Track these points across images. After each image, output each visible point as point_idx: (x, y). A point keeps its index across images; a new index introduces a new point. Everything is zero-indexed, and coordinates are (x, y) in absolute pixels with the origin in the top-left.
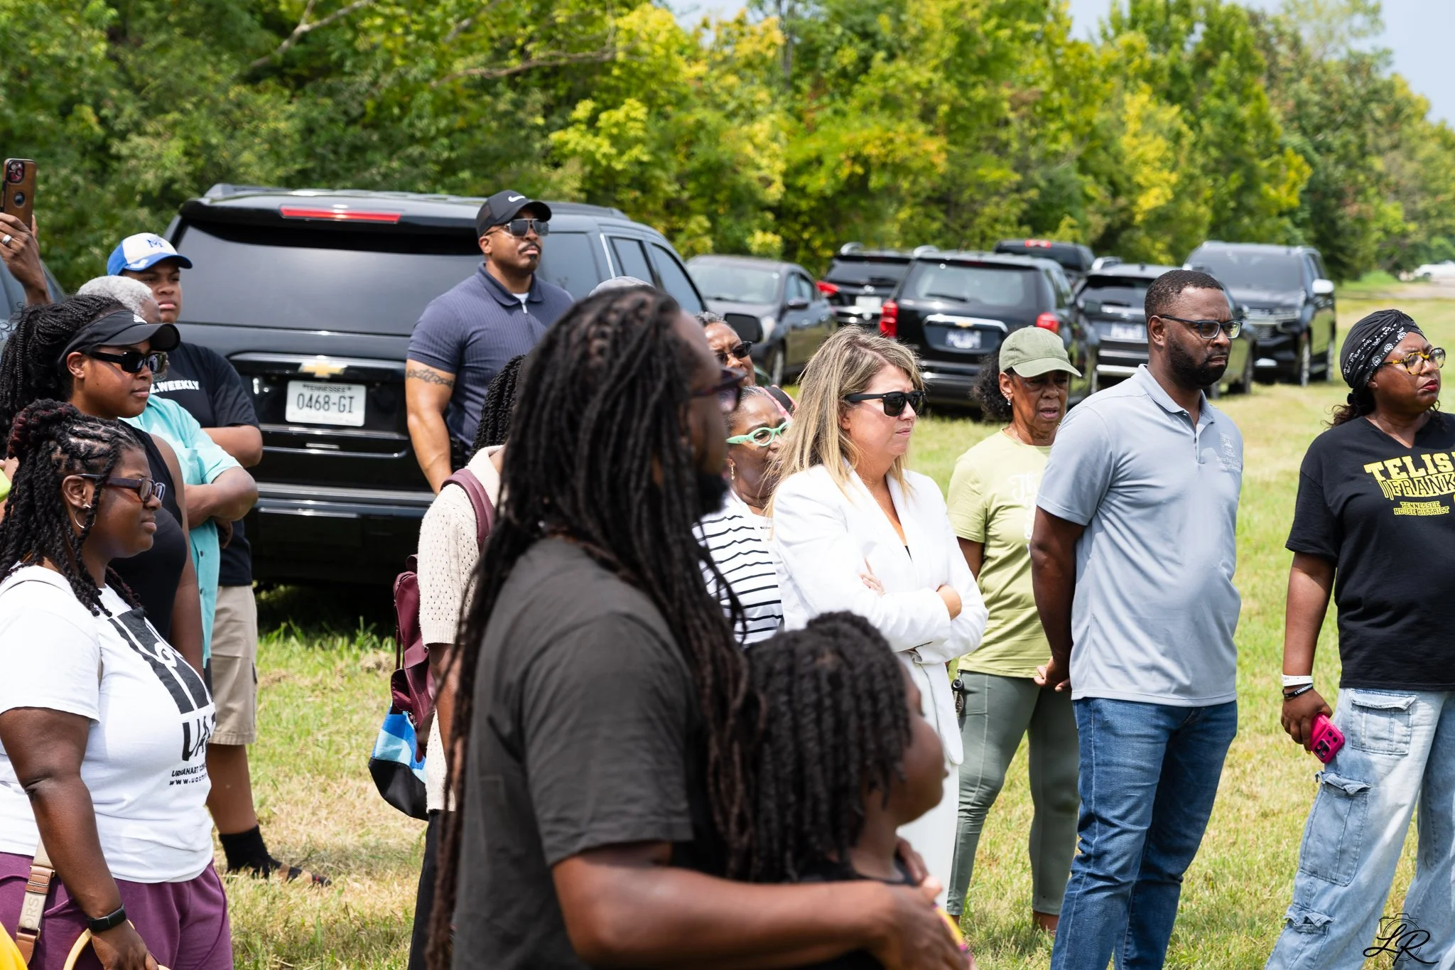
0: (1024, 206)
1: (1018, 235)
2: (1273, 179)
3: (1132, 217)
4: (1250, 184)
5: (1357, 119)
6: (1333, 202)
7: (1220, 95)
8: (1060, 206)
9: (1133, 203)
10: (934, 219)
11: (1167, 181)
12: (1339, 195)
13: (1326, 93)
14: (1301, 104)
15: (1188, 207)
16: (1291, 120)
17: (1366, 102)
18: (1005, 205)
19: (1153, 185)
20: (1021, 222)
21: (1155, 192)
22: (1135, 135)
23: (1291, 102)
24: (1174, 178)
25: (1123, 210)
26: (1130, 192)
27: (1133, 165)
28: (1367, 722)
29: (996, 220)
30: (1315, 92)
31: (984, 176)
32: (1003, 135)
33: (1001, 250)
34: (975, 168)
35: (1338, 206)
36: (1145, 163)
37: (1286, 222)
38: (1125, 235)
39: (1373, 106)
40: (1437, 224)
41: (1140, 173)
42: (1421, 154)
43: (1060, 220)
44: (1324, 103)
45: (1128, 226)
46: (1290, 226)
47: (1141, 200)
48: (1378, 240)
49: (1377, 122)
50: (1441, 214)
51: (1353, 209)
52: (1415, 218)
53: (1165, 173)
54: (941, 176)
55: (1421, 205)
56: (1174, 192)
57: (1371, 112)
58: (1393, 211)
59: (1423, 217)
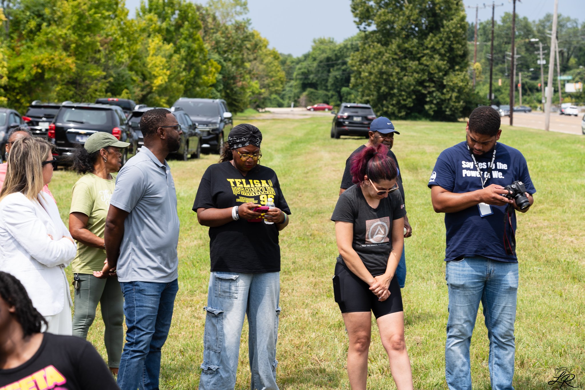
0: (108, 85)
1: (106, 96)
2: (206, 73)
3: (151, 88)
4: (198, 74)
5: (240, 48)
6: (232, 81)
7: (185, 39)
8: (123, 85)
9: (152, 83)
10: (70, 90)
11: (165, 74)
12: (234, 78)
13: (228, 38)
14: (218, 42)
15: (175, 84)
16: (214, 49)
17: (243, 41)
18: (100, 84)
19: (160, 75)
20: (107, 92)
21: (160, 78)
22: (152, 56)
23: (214, 42)
24: (168, 73)
25: (148, 85)
26: (150, 78)
27: (151, 68)
28: (221, 286)
29: (96, 90)
30: (223, 37)
31: (92, 74)
32: (98, 56)
33: (98, 102)
34: (87, 70)
35: (234, 83)
36: (156, 66)
37: (213, 89)
38: (149, 96)
39: (246, 43)
40: (273, 89)
41: (155, 71)
42: (265, 61)
43: (122, 90)
44: (227, 42)
45: (150, 92)
46: (215, 91)
47: (155, 81)
48: (250, 96)
49: (248, 49)
50: (274, 85)
51: (240, 84)
52: (264, 87)
53: (165, 71)
54: (74, 73)
55: (266, 82)
56: (168, 78)
57: (245, 45)
58: (255, 84)
59: (267, 86)
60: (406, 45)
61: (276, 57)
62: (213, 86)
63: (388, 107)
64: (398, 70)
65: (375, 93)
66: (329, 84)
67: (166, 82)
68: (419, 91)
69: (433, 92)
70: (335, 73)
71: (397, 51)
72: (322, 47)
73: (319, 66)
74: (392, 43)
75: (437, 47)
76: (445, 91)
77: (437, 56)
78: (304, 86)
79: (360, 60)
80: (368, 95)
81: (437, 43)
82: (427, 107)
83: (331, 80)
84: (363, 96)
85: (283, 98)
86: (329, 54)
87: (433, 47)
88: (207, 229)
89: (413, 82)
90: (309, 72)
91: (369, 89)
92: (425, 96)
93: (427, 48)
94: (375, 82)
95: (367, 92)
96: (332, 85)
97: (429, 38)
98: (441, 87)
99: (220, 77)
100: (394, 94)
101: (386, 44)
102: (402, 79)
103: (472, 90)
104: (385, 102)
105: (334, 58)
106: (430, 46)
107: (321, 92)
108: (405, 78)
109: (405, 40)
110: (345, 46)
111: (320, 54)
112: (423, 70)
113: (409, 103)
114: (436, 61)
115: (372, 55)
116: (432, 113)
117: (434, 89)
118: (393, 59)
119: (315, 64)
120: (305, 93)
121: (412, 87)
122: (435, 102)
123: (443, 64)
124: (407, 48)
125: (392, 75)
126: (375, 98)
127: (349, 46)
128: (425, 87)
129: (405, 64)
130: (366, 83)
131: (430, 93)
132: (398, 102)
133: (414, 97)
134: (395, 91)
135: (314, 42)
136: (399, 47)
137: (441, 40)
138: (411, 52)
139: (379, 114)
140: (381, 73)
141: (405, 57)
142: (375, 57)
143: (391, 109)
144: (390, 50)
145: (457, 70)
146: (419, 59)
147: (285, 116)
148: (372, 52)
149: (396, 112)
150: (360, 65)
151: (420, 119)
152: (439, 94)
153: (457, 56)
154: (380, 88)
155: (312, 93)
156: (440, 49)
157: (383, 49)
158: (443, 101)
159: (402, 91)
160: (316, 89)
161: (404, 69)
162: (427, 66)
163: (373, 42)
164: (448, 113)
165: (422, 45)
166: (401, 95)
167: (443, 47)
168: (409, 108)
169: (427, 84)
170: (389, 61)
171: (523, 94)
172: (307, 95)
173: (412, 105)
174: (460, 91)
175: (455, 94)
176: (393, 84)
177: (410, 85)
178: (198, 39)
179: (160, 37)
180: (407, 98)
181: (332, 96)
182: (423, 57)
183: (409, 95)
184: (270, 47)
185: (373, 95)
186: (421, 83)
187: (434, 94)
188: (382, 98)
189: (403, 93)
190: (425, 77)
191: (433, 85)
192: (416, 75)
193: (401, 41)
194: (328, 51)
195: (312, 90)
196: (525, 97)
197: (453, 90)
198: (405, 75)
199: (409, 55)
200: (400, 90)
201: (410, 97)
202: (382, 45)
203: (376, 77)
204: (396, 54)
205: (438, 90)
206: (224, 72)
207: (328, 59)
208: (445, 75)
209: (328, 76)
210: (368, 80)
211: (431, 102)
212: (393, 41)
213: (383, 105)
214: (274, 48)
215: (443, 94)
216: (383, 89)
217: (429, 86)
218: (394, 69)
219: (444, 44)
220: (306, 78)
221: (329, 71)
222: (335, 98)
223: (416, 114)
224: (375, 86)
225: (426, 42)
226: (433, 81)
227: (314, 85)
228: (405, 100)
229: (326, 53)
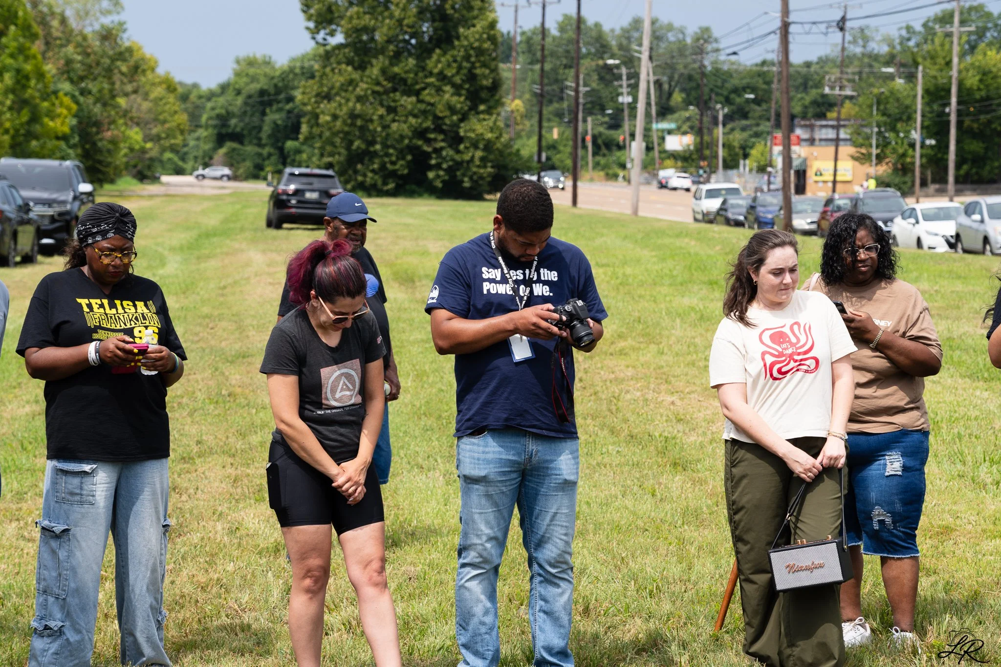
2: (51, 115)
4: (35, 118)
5: (109, 72)
6: (94, 130)
7: (12, 56)
12: (97, 124)
13: (86, 54)
14: (69, 62)
16: (62, 73)
17: (114, 59)
23: (62, 62)
28: (65, 483)
30: (79, 54)
35: (98, 133)
37: (62, 144)
39: (119, 63)
40: (166, 143)
42: (152, 96)
44: (85, 61)
46: (65, 147)
48: (125, 155)
49: (123, 74)
50: (168, 136)
51: (108, 134)
52: (151, 140)
55: (155, 131)
57: (118, 67)
58: (135, 135)
59: (157, 139)
60: (396, 69)
61: (170, 87)
62: (63, 137)
63: (365, 175)
64: (382, 111)
65: (343, 151)
66: (264, 135)
68: (418, 148)
69: (442, 148)
70: (274, 117)
71: (381, 79)
72: (252, 71)
73: (246, 104)
74: (372, 66)
75: (449, 73)
76: (462, 147)
77: (448, 88)
78: (221, 139)
79: (318, 95)
80: (331, 155)
81: (449, 65)
82: (431, 175)
83: (267, 129)
84: (322, 155)
85: (183, 159)
86: (263, 83)
87: (441, 73)
89: (407, 132)
90: (229, 115)
91: (333, 144)
92: (428, 156)
93: (431, 74)
94: (342, 132)
95: (329, 148)
96: (269, 136)
97: (435, 57)
98: (455, 140)
99: (74, 122)
100: (375, 154)
101: (361, 67)
102: (388, 127)
103: (508, 145)
104: (359, 166)
105: (272, 91)
106: (436, 71)
107: (250, 149)
108: (395, 126)
109: (394, 61)
110: (291, 70)
111: (247, 84)
112: (424, 112)
113: (402, 168)
114: (447, 96)
115: (338, 84)
116: (439, 184)
117: (443, 144)
118: (374, 92)
119: (240, 101)
120: (222, 151)
121: (406, 141)
122: (445, 166)
123: (459, 102)
124: (396, 74)
125: (371, 121)
126: (342, 159)
127: (298, 71)
128: (428, 141)
129: (394, 101)
130: (328, 133)
131: (438, 151)
132: (383, 167)
133: (409, 158)
134: (378, 147)
135: (238, 62)
136: (383, 71)
137: (455, 61)
138: (404, 81)
139: (349, 186)
140: (353, 116)
141: (394, 90)
142: (344, 88)
143: (370, 178)
144: (369, 77)
145: (483, 112)
146: (418, 93)
147: (187, 190)
148: (338, 80)
149: (380, 182)
150: (316, 102)
151: (420, 195)
152: (451, 152)
153: (482, 88)
154: (351, 143)
155: (234, 150)
156: (453, 76)
157: (356, 76)
158: (458, 165)
159: (388, 147)
160: (241, 143)
161: (391, 110)
162: (432, 105)
163: (339, 63)
164: (467, 184)
165: (423, 69)
166: (387, 155)
167: (458, 73)
168: (402, 177)
169: (432, 136)
170: (366, 96)
171: (595, 154)
172: (226, 154)
173: (406, 171)
174: (488, 146)
175: (479, 154)
176: (373, 136)
177: (402, 137)
178: (34, 57)
180: (398, 159)
181: (270, 155)
182: (424, 89)
183: (401, 155)
184: (161, 71)
185: (339, 154)
186: (421, 133)
187: (444, 153)
188: (354, 159)
189: (391, 151)
190: (428, 124)
191: (441, 137)
192: (412, 120)
193: (387, 62)
194: (262, 79)
195: (235, 145)
196: (598, 158)
197: (475, 146)
198: (394, 121)
199: (400, 84)
200: (385, 146)
201: (403, 158)
202: (355, 69)
203: (344, 123)
204: (378, 84)
205: (450, 146)
206: (81, 114)
207: (262, 93)
208: (462, 120)
209: (263, 121)
210: (330, 129)
211: (438, 166)
212: (374, 61)
213: (356, 172)
214: (168, 73)
215: (458, 152)
216: (357, 143)
217: (435, 140)
218: (376, 110)
219: (460, 68)
220: (224, 125)
221: (264, 114)
222: (274, 159)
223: (414, 187)
224: (342, 139)
225: (430, 63)
226: (442, 131)
227: (237, 137)
228: (393, 163)
229: (258, 81)
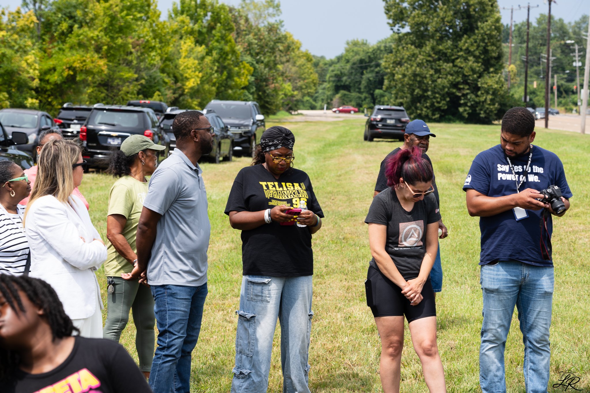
0: (139, 87)
1: (137, 99)
2: (239, 75)
3: (183, 90)
4: (230, 76)
5: (273, 50)
6: (264, 83)
7: (217, 41)
8: (155, 87)
9: (184, 85)
10: (102, 92)
11: (198, 76)
12: (266, 80)
13: (260, 40)
14: (250, 44)
15: (207, 87)
16: (246, 51)
17: (276, 42)
18: (131, 87)
19: (192, 78)
20: (138, 94)
21: (193, 80)
22: (185, 58)
23: (246, 44)
24: (200, 75)
25: (180, 88)
26: (182, 80)
27: (183, 70)
28: (253, 289)
29: (128, 93)
30: (255, 39)
31: (123, 76)
32: (130, 58)
33: (129, 105)
34: (119, 72)
35: (267, 86)
36: (188, 68)
38: (181, 98)
39: (279, 45)
40: (306, 91)
41: (187, 73)
42: (298, 63)
43: (154, 92)
44: (259, 43)
45: (182, 95)
46: (247, 93)
47: (187, 84)
48: (282, 98)
49: (281, 51)
50: (307, 87)
51: (272, 86)
52: (297, 89)
53: (197, 73)
54: (105, 75)
55: (300, 83)
56: (200, 80)
57: (278, 47)
58: (288, 87)
59: (300, 89)
60: (440, 47)
61: (309, 59)
62: (246, 88)
63: (422, 110)
64: (432, 72)
65: (409, 95)
66: (362, 86)
67: (198, 84)
68: (453, 94)
69: (467, 94)
70: (368, 75)
71: (431, 53)
72: (355, 49)
73: (352, 68)
74: (426, 45)
75: (472, 49)
76: (479, 93)
77: (471, 58)
78: (337, 89)
79: (394, 63)
80: (402, 98)
81: (472, 45)
82: (461, 109)
83: (364, 83)
84: (396, 98)
85: (315, 100)
86: (362, 56)
87: (467, 49)
88: (240, 232)
89: (447, 84)
90: (342, 74)
91: (403, 91)
92: (459, 98)
93: (461, 50)
94: (408, 84)
95: (400, 94)
96: (365, 87)
97: (464, 40)
98: (475, 89)
99: (253, 79)
100: (428, 96)
101: (420, 46)
102: (436, 81)
103: (507, 92)
104: (418, 105)
105: (367, 60)
106: (464, 48)
107: (354, 94)
108: (439, 81)
109: (439, 42)
110: (379, 48)
111: (353, 57)
112: (457, 73)
113: (443, 105)
114: (470, 63)
115: (406, 57)
116: (466, 115)
117: (468, 91)
118: (427, 61)
119: (348, 66)
120: (338, 96)
121: (446, 90)
122: (469, 104)
123: (478, 66)
124: (441, 50)
125: (426, 78)
126: (408, 100)
127: (382, 48)
128: (459, 89)
129: (439, 66)
130: (400, 85)
131: (465, 95)
132: (432, 105)
133: (448, 99)
134: (429, 93)
135: (348, 43)
136: (433, 48)
137: (476, 42)
138: (445, 54)
139: (412, 116)
140: (415, 75)
141: (439, 59)
142: (409, 59)
143: (424, 111)
144: (424, 52)
145: (492, 72)
146: (453, 61)
147: (318, 119)
148: (406, 54)
149: (430, 114)
150: (393, 67)
151: (454, 121)
152: (473, 96)
153: (492, 58)
154: (414, 90)
155: (345, 95)
156: (474, 51)
157: (417, 51)
158: (477, 103)
159: (436, 93)
160: (349, 91)
161: (437, 71)
162: (461, 68)
163: (407, 44)
164: (482, 115)
165: (457, 47)
166: (435, 98)
167: (477, 49)
168: (443, 111)
169: (462, 86)
170: (422, 63)
171: (559, 97)
172: (340, 98)
173: (446, 107)
174: (495, 93)
175: (489, 97)
176: (426, 86)
177: (444, 87)
178: (230, 41)
179: (192, 39)
180: (441, 100)
181: (366, 98)
182: (457, 58)
183: (443, 97)
184: (303, 49)
185: (406, 97)
186: (455, 85)
187: (469, 97)
188: (416, 100)
189: (437, 95)
190: (460, 79)
191: (467, 87)
192: (450, 77)
193: (435, 43)
194: (361, 53)
195: (345, 92)
196: (561, 99)
197: (487, 92)
198: (439, 78)
199: (444, 56)
200: (434, 92)
201: (445, 100)
202: (416, 47)
203: (410, 79)
204: (430, 56)
205: (472, 92)
206: (256, 74)
207: (361, 61)
208: (479, 77)
209: (361, 78)
210: (401, 83)
211: (465, 104)
212: (427, 43)
213: (416, 108)
214: (308, 51)
215: (477, 96)
216: (417, 91)
217: (463, 89)
218: (428, 71)
219: (478, 46)
220: (339, 80)
221: (362, 74)
222: (368, 100)
223: (451, 117)
224: (408, 89)
225: (461, 44)
226: (467, 84)
227: (347, 88)
228: (438, 103)
229: (359, 55)
